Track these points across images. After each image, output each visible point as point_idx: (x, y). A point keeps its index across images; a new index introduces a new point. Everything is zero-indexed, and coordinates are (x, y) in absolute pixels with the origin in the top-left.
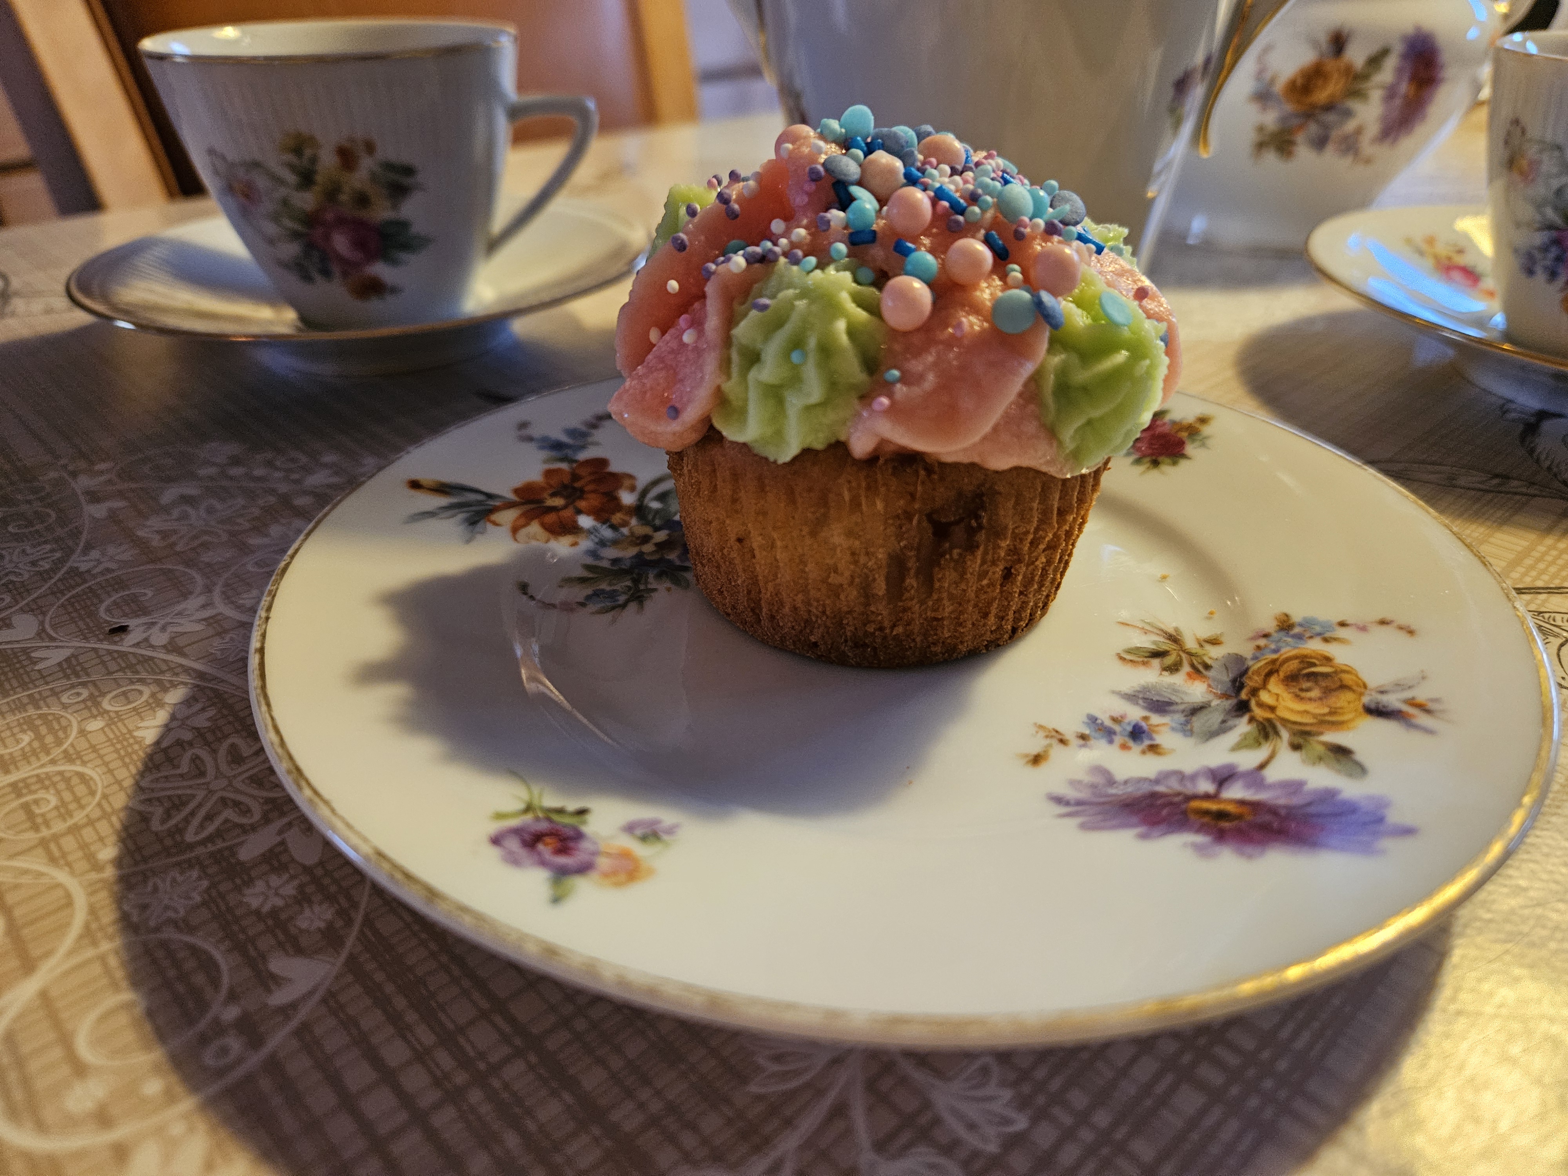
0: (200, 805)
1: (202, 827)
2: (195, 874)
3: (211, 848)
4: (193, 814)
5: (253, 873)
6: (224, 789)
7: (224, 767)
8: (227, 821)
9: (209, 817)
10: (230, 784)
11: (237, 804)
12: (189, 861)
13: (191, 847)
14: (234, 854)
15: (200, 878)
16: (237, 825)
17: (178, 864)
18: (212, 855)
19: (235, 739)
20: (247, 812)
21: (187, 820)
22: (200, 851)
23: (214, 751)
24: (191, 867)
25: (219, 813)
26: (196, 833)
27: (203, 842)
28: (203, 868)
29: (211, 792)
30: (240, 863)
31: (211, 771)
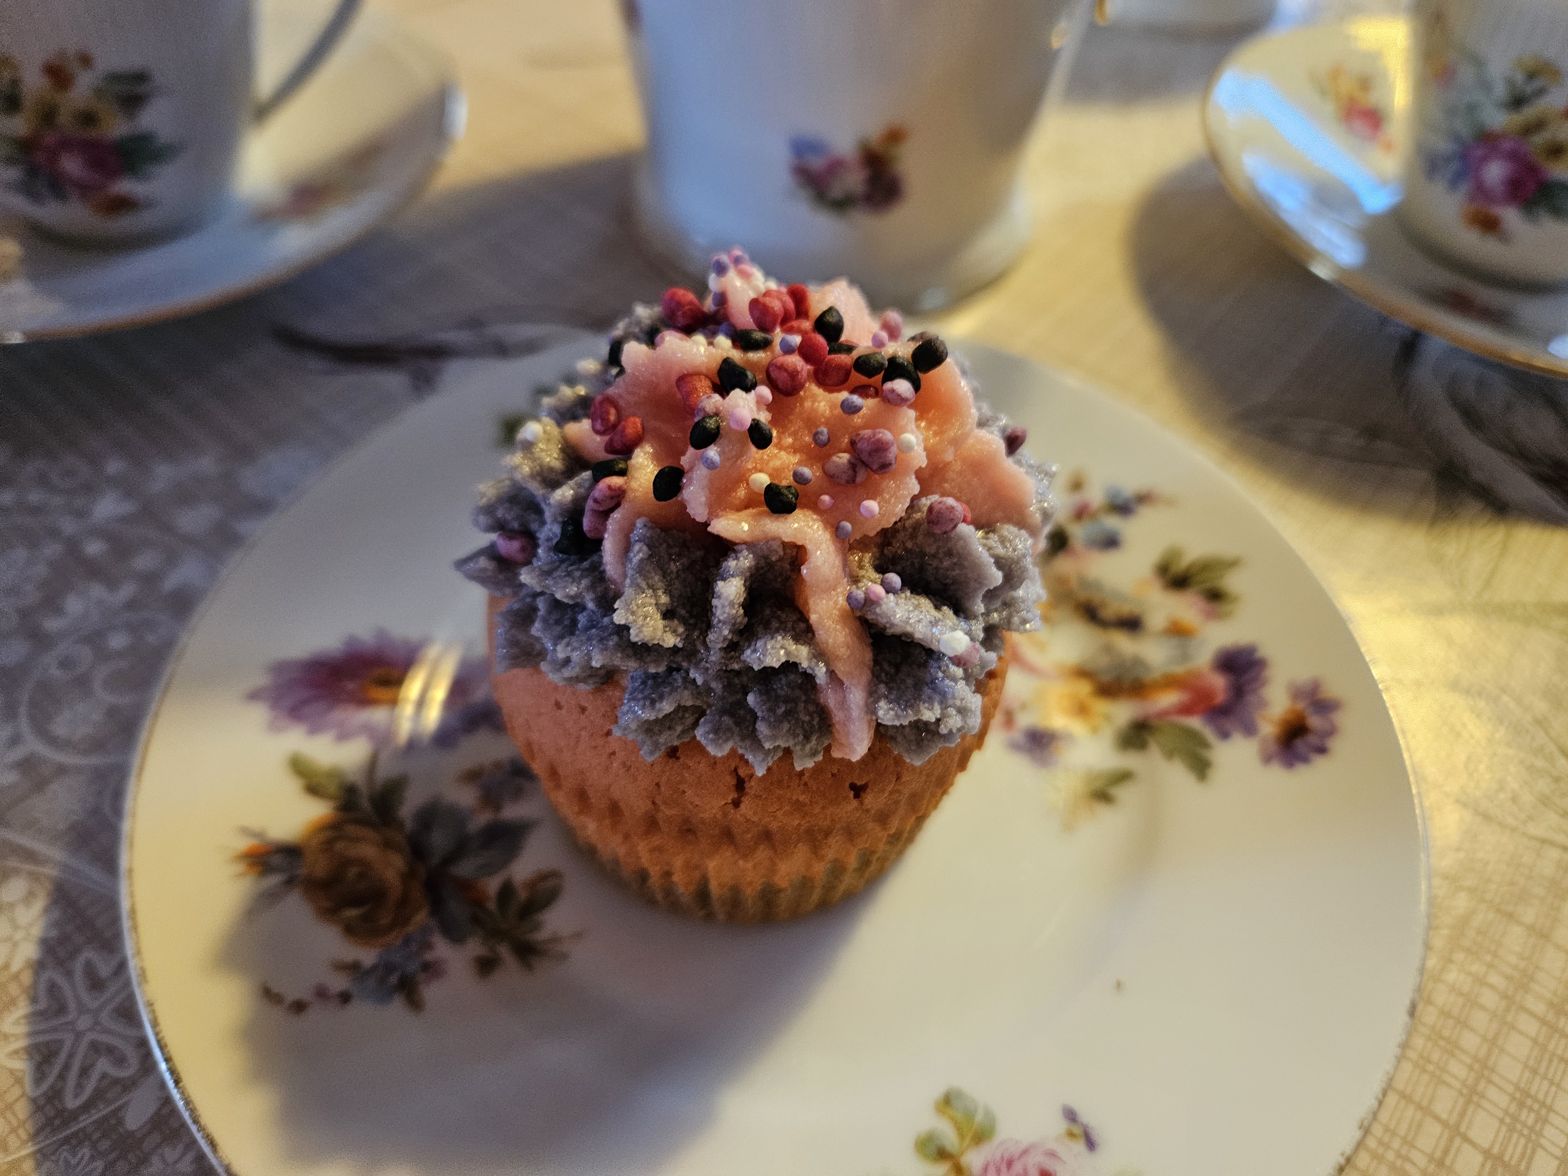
0: (71, 1056)
1: (80, 1086)
2: (85, 1152)
3: (96, 1115)
4: (66, 1067)
5: (147, 1145)
6: (91, 1029)
7: (85, 997)
8: (104, 1076)
9: (85, 1072)
10: (97, 1023)
11: (110, 1050)
12: (75, 1134)
13: (74, 1115)
14: (120, 1122)
15: (93, 1158)
16: (116, 1081)
17: (67, 1140)
18: (99, 1123)
19: (89, 954)
20: (120, 1061)
21: (62, 1077)
22: (85, 1121)
23: (69, 974)
24: (80, 1143)
25: (92, 1066)
26: (76, 1096)
27: (86, 1107)
28: (94, 1146)
29: (79, 1035)
30: (131, 1134)
31: (72, 1005)
